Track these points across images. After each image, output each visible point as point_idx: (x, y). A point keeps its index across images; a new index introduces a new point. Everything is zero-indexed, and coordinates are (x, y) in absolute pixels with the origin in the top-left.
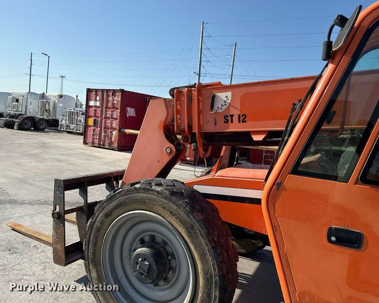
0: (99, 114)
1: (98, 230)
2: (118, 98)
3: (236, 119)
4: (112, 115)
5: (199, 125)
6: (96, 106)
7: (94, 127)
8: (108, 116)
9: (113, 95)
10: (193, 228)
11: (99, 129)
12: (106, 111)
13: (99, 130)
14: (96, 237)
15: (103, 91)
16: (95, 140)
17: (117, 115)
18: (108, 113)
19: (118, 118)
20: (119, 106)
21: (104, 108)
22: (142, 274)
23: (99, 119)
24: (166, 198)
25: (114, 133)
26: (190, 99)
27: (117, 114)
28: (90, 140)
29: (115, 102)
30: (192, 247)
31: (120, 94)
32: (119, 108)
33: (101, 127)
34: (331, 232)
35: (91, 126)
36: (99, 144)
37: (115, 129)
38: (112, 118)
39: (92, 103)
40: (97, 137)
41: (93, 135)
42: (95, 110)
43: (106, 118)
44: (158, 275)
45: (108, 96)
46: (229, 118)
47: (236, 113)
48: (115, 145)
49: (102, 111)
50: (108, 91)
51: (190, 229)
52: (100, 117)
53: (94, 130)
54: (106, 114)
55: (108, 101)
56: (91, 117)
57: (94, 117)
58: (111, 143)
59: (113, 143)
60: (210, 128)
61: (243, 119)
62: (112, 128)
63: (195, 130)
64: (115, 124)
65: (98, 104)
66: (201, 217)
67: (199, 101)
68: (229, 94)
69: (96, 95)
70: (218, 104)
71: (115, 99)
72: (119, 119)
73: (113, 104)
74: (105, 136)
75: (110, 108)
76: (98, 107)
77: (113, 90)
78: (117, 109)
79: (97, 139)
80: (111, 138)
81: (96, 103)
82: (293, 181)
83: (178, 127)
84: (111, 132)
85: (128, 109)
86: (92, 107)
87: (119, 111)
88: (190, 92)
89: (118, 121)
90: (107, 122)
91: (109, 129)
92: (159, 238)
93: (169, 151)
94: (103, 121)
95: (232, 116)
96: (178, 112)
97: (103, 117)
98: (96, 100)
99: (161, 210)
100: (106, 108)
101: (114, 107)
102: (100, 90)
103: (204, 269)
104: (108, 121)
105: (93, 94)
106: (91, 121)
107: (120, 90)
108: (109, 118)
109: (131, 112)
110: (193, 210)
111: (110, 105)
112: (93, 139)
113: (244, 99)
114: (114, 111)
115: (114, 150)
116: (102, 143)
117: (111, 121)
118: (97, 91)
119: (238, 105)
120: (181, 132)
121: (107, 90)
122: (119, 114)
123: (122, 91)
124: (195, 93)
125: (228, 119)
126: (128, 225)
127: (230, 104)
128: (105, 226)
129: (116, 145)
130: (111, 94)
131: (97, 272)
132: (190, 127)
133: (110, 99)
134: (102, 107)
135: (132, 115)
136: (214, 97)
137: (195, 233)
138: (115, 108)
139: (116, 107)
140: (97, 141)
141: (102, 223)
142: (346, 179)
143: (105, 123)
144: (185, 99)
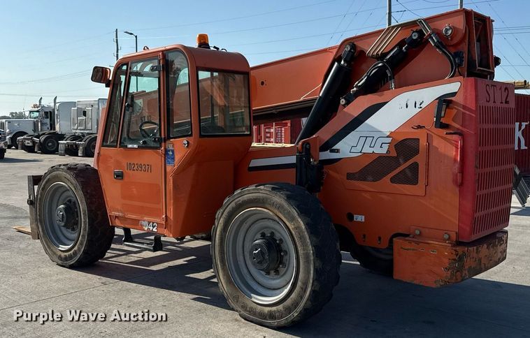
22: (60, 221)
24: (66, 171)
34: (115, 174)
99: (64, 180)
128: (43, 197)
131: (42, 227)
142: (116, 146)
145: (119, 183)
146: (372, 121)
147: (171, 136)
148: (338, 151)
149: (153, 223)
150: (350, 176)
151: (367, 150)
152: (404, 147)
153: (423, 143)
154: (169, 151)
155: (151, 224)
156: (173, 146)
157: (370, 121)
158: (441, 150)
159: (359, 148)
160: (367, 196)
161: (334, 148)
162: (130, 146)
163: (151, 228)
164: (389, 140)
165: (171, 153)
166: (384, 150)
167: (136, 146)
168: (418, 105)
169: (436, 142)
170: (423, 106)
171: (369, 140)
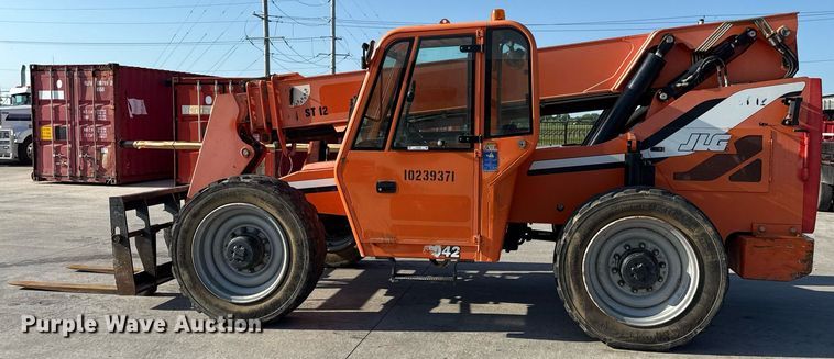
0: (65, 115)
1: (186, 231)
2: (107, 83)
3: (317, 112)
4: (96, 116)
5: (279, 121)
6: (56, 101)
7: (55, 142)
8: (87, 117)
9: (94, 75)
10: (283, 207)
11: (68, 146)
12: (82, 109)
13: (70, 149)
14: (184, 239)
15: (70, 68)
16: (62, 170)
17: (107, 115)
18: (86, 111)
19: (112, 120)
20: (111, 97)
21: (77, 102)
22: (239, 260)
23: (67, 126)
24: (256, 187)
25: (105, 150)
26: (266, 93)
27: (108, 112)
28: (49, 170)
29: (102, 90)
30: (284, 224)
31: (111, 73)
32: (112, 101)
33: (73, 142)
34: (379, 185)
35: (49, 142)
36: (73, 176)
37: (106, 144)
38: (97, 122)
39: (46, 95)
40: (67, 164)
41: (57, 159)
42: (56, 110)
43: (83, 122)
44: (254, 260)
45: (83, 78)
46: (311, 111)
47: (317, 106)
48: (112, 174)
49: (72, 110)
50: (81, 68)
51: (280, 210)
52: (70, 122)
53: (57, 150)
54: (83, 115)
55: (83, 89)
56: (48, 122)
57: (54, 122)
58: (101, 171)
59: (105, 171)
60: (291, 123)
61: (324, 111)
62: (99, 142)
63: (276, 127)
64: (106, 133)
65: (61, 95)
66: (288, 197)
67: (276, 95)
68: (308, 87)
69: (55, 79)
70: (297, 98)
71: (100, 83)
72: (113, 123)
73: (97, 94)
74: (84, 160)
75: (90, 102)
76: (63, 102)
77: (95, 66)
78: (107, 102)
79: (66, 166)
80: (99, 162)
81: (56, 95)
82: (353, 155)
83: (255, 125)
84: (99, 150)
85: (131, 101)
86: (47, 102)
87: (112, 107)
88: (264, 85)
89: (112, 126)
90: (86, 130)
91: (92, 143)
92: (251, 229)
93: (247, 153)
94: (78, 128)
95: (313, 109)
96: (253, 108)
97: (77, 120)
98: (55, 88)
99: (252, 199)
100: (81, 102)
101: (99, 99)
102: (63, 66)
103: (295, 237)
104: (90, 129)
105: (47, 77)
106: (47, 132)
107: (110, 65)
108: (90, 123)
109: (137, 107)
110: (281, 192)
111: (90, 95)
112: (58, 168)
113: (323, 90)
114: (100, 108)
115: (110, 185)
116: (79, 173)
117: (96, 128)
118: (55, 69)
119: (318, 97)
120: (259, 130)
121: (79, 66)
122: (112, 113)
123: (115, 67)
124: (271, 86)
125: (309, 112)
126: (217, 223)
127: (310, 97)
128: (194, 227)
129: (114, 174)
130: (91, 73)
131: (189, 273)
132: (269, 124)
133: (90, 83)
134: (71, 101)
135: (139, 113)
136: (292, 90)
137: (286, 211)
138: (102, 102)
139: (103, 99)
140: (66, 172)
141: (190, 224)
142: (383, 149)
143: (82, 132)
144: (259, 93)
145: (387, 198)
146: (707, 118)
147: (492, 134)
148: (662, 149)
149: (452, 247)
150: (678, 176)
151: (701, 147)
152: (745, 144)
153: (767, 140)
154: (489, 153)
155: (448, 248)
156: (496, 147)
157: (705, 118)
158: (786, 147)
159: (691, 146)
160: (699, 196)
161: (657, 146)
162: (413, 148)
163: (447, 254)
164: (728, 137)
165: (491, 156)
166: (722, 147)
167: (423, 148)
168: (760, 103)
169: (780, 139)
170: (766, 103)
171: (703, 137)
